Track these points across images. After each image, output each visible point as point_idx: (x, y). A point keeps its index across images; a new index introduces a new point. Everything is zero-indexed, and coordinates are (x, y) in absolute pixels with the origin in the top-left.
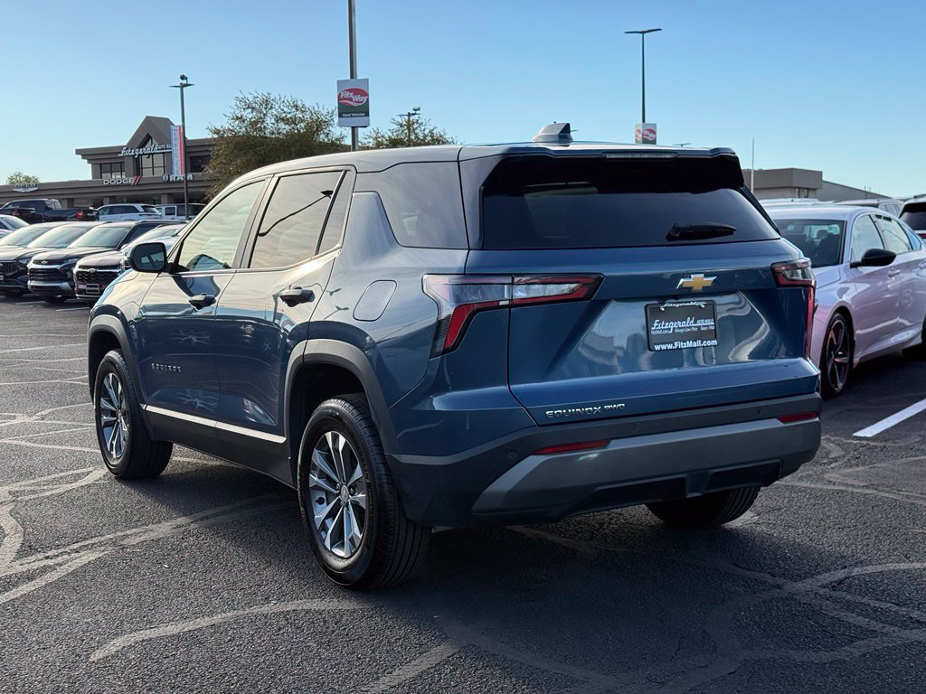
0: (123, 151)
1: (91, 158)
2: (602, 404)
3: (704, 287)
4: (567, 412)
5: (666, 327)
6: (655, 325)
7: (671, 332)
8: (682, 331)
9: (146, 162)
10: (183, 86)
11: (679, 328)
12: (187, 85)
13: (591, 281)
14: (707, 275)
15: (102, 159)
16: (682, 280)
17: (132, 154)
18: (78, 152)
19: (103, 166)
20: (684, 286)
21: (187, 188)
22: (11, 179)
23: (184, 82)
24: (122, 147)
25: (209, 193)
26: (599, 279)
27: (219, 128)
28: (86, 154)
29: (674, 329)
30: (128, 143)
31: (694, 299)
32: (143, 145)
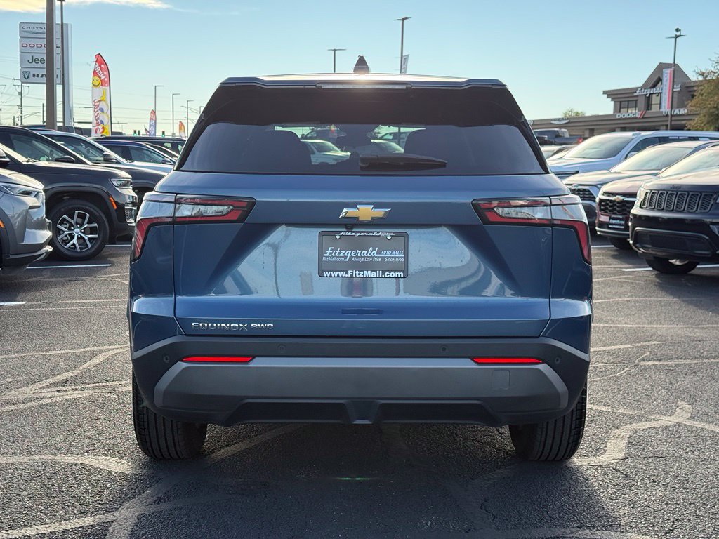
0: (638, 92)
1: (613, 97)
2: (249, 322)
3: (372, 218)
4: (212, 326)
5: (341, 255)
6: (328, 252)
7: (347, 260)
8: (360, 260)
9: (655, 100)
10: (677, 37)
11: (357, 257)
12: (680, 36)
13: (245, 205)
14: (377, 206)
15: (621, 98)
16: (345, 210)
17: (645, 93)
18: (605, 92)
19: (622, 103)
20: (347, 215)
21: (671, 121)
22: (566, 114)
23: (678, 33)
24: (637, 88)
25: (690, 124)
26: (252, 204)
27: (703, 71)
28: (611, 94)
29: (351, 257)
30: (643, 86)
31: (378, 230)
32: (654, 86)
